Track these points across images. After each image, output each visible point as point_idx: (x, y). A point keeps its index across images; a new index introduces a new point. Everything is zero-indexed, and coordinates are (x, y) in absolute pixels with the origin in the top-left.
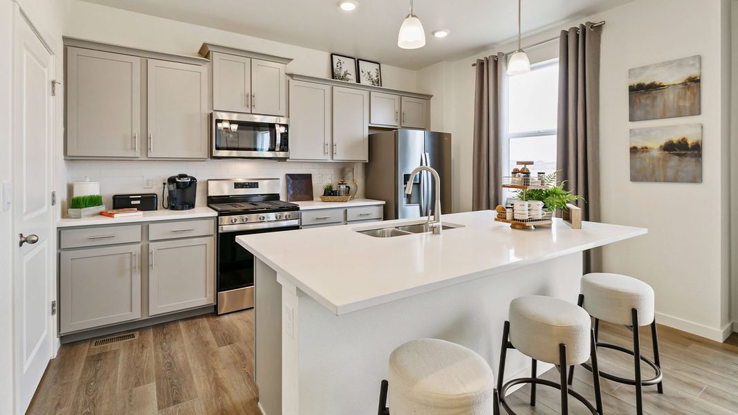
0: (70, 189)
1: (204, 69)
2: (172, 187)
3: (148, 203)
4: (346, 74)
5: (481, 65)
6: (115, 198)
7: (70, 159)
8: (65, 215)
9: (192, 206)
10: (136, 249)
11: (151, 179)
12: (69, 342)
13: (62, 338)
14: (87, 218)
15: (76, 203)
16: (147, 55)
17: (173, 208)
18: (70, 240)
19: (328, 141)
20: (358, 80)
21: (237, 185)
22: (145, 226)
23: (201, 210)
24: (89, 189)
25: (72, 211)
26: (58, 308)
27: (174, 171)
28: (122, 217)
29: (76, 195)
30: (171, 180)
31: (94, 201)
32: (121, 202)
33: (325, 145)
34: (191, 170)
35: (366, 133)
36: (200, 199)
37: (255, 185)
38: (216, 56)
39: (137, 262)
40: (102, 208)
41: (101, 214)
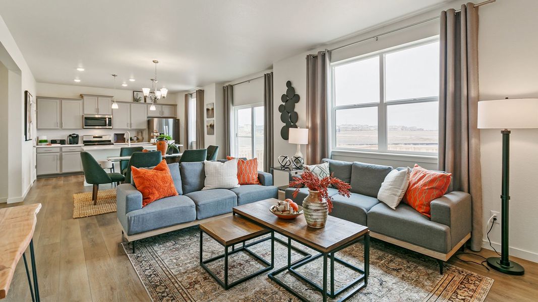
0: (38, 138)
1: (81, 102)
2: (71, 138)
3: (62, 142)
4: (140, 98)
5: (186, 96)
6: (52, 141)
7: (38, 129)
8: (37, 145)
9: (77, 143)
10: (58, 154)
11: (63, 135)
12: (39, 177)
13: (37, 176)
14: (43, 145)
15: (41, 142)
16: (61, 99)
17: (70, 144)
18: (40, 151)
19: (129, 123)
20: (145, 101)
21: (94, 137)
22: (61, 148)
23: (80, 144)
24: (44, 138)
25: (39, 144)
26: (36, 167)
27: (71, 133)
28: (53, 145)
29: (40, 139)
30: (70, 136)
31: (46, 141)
32: (53, 142)
33: (128, 124)
34: (76, 133)
35: (146, 119)
36: (80, 141)
37: (101, 137)
38: (85, 98)
39: (58, 157)
40: (48, 143)
41: (47, 145)
